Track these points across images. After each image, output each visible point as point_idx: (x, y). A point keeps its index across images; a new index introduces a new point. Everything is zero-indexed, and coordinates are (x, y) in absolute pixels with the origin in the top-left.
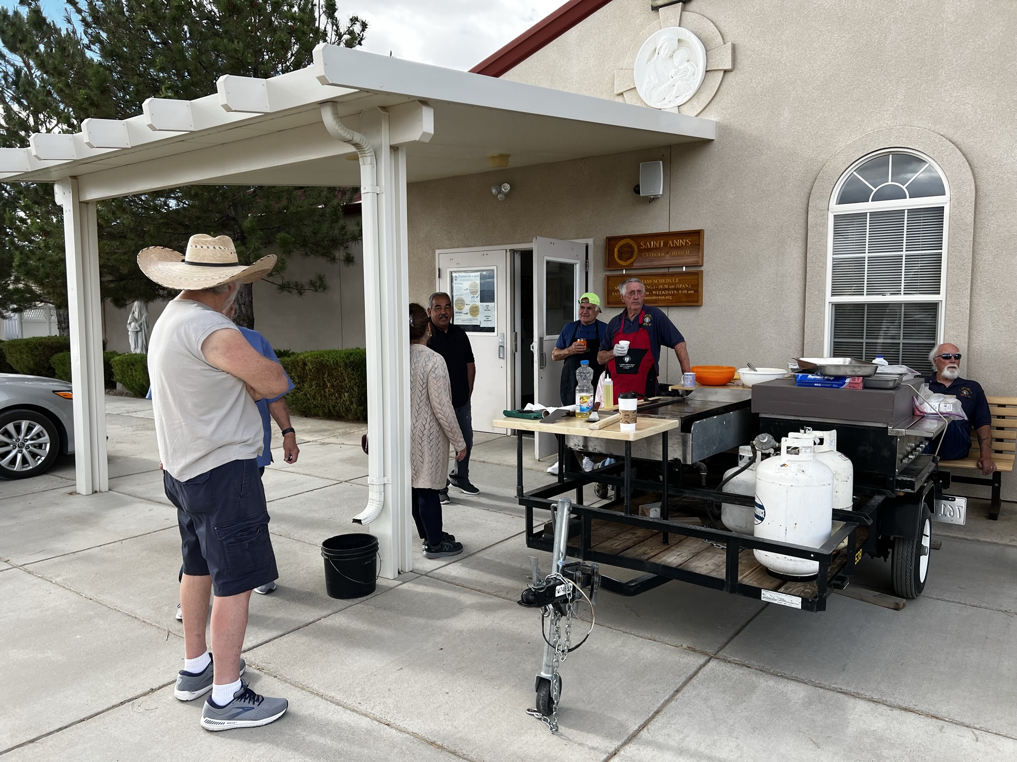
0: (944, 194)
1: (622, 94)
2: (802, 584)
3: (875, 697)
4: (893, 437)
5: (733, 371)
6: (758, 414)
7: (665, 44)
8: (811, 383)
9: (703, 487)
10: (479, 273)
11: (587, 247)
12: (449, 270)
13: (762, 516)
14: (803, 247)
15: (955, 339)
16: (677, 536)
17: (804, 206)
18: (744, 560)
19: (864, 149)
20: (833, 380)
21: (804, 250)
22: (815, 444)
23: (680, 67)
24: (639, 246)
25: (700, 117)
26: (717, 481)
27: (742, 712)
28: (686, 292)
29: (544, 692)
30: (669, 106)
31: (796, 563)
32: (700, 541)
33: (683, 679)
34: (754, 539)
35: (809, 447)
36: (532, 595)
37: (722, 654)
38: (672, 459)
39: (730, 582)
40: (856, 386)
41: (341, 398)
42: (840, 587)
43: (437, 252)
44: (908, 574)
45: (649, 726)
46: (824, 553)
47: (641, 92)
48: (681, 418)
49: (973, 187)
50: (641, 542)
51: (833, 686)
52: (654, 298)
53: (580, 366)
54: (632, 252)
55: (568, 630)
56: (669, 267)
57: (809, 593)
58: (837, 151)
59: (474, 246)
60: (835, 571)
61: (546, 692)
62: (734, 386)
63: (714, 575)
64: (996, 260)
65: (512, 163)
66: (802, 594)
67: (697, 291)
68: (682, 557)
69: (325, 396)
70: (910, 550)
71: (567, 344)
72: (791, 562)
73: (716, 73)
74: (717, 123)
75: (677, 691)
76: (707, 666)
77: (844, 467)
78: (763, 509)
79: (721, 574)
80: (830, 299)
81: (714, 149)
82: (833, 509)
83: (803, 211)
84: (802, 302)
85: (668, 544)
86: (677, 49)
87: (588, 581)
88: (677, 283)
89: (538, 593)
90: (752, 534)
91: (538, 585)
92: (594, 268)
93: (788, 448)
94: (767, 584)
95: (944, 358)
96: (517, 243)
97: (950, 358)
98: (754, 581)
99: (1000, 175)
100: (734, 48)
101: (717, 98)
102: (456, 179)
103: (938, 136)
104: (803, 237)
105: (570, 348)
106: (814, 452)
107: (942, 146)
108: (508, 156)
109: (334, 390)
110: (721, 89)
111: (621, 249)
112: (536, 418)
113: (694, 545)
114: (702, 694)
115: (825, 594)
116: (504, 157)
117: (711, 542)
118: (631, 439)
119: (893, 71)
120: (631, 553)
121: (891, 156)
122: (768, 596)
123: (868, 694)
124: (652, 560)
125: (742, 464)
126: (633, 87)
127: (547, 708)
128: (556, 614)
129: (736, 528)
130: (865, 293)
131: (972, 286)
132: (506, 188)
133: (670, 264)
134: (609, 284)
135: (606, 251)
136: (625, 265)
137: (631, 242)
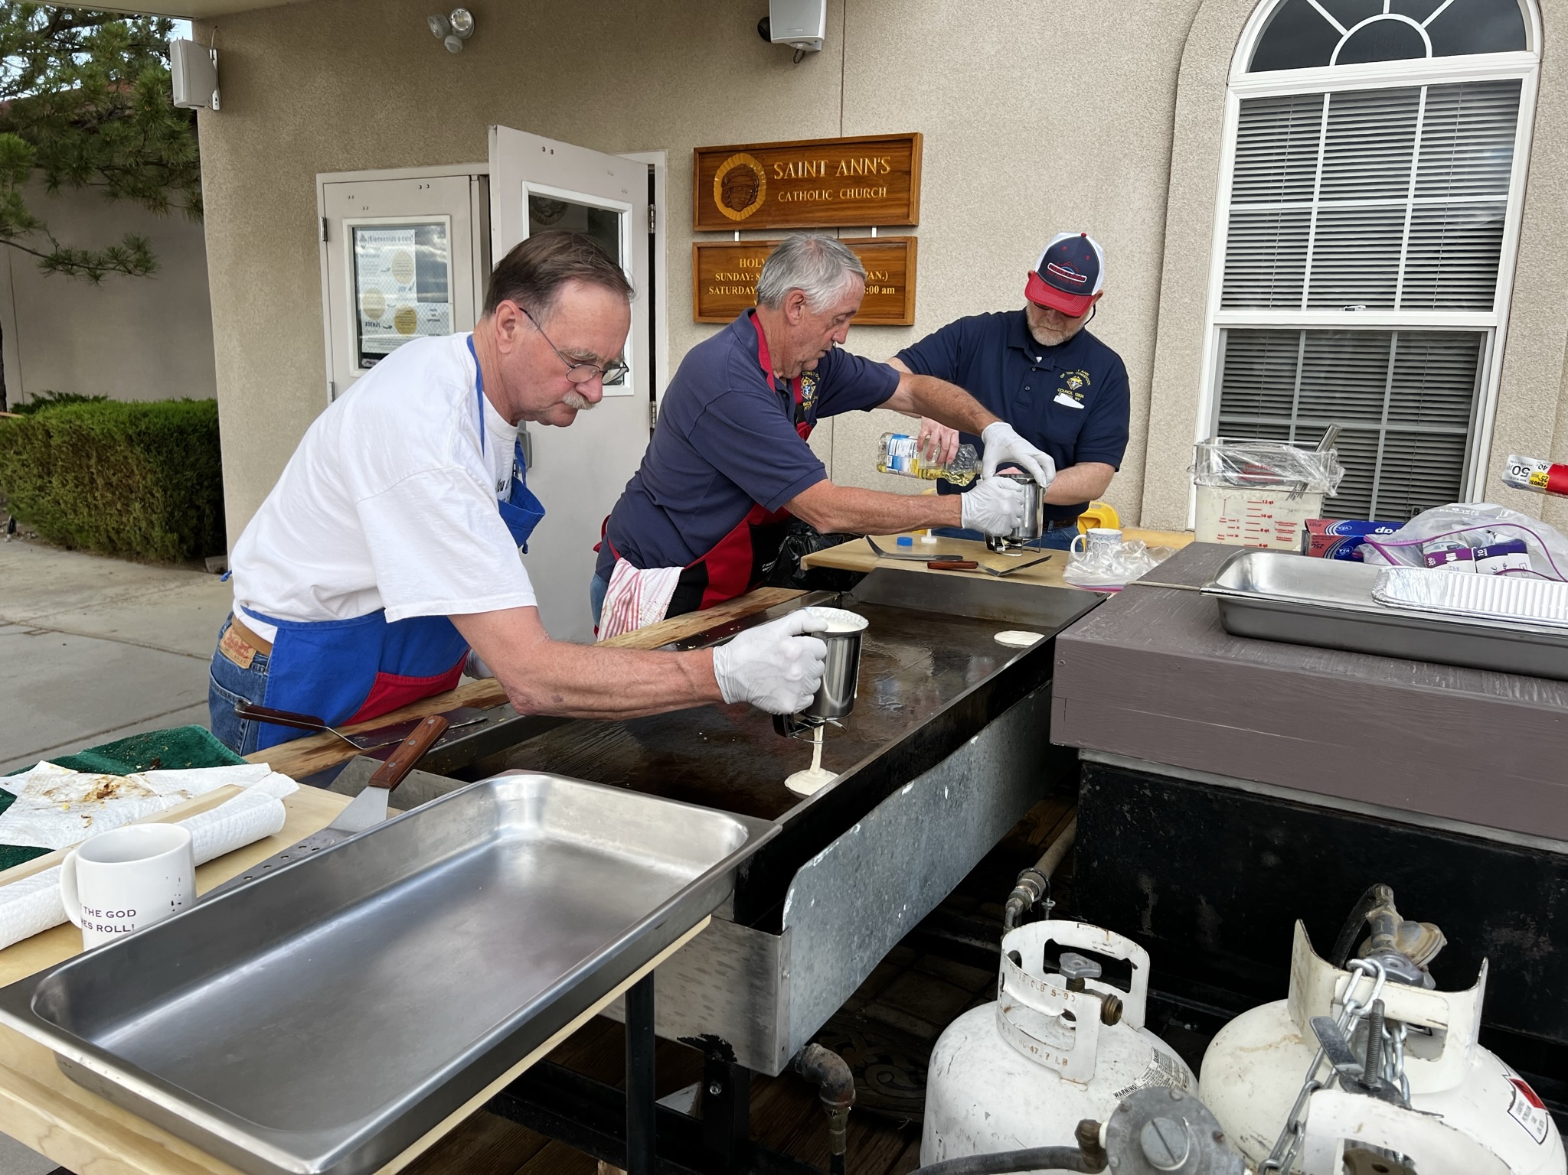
0: (1525, 46)
10: (413, 232)
11: (651, 174)
12: (346, 223)
24: (770, 172)
28: (876, 290)
43: (320, 178)
54: (755, 188)
56: (838, 229)
59: (399, 166)
67: (901, 289)
80: (1217, 316)
84: (1150, 323)
92: (669, 227)
111: (729, 180)
130: (1303, 303)
132: (462, 20)
133: (840, 221)
134: (703, 266)
135: (694, 183)
136: (738, 219)
137: (753, 164)
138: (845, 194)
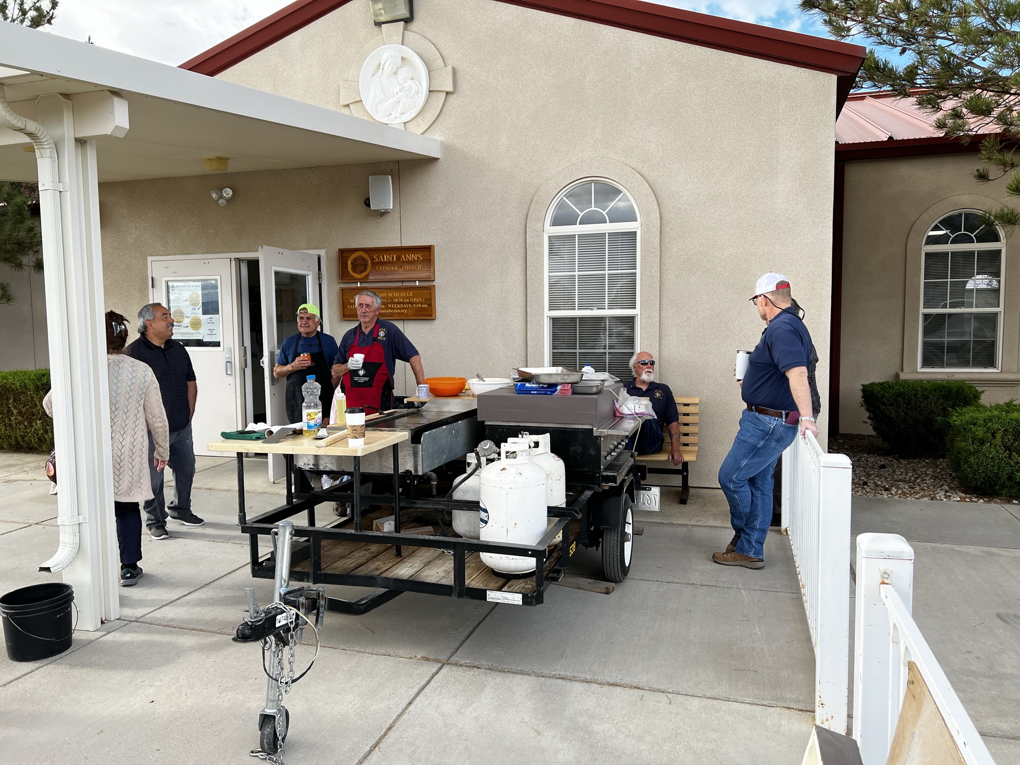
0: (636, 220)
1: (348, 105)
2: (524, 580)
3: (589, 677)
4: (597, 437)
5: (463, 382)
6: (484, 422)
7: (389, 60)
8: (528, 391)
9: (434, 496)
10: (200, 283)
11: (319, 259)
12: (164, 279)
13: (486, 519)
14: (524, 265)
15: (649, 348)
16: (410, 547)
17: (523, 227)
18: (473, 563)
19: (571, 176)
20: (547, 388)
21: (524, 268)
22: (530, 447)
23: (404, 85)
24: (372, 259)
25: (426, 135)
26: (446, 488)
27: (471, 713)
28: (420, 305)
29: (269, 730)
30: (396, 121)
31: (517, 561)
32: (432, 550)
33: (416, 690)
34: (480, 543)
35: (524, 451)
36: (248, 629)
37: (454, 659)
38: (403, 471)
39: (457, 587)
40: (566, 392)
41: (32, 426)
42: (555, 579)
43: (150, 259)
44: (615, 560)
45: (381, 745)
46: (539, 549)
47: (368, 105)
48: (411, 430)
49: (658, 215)
50: (374, 557)
51: (553, 673)
52: (389, 311)
53: (306, 381)
54: (366, 265)
55: (291, 660)
56: (402, 281)
57: (529, 588)
58: (548, 177)
59: (193, 254)
60: (552, 565)
61: (271, 728)
62: (465, 396)
63: (444, 582)
64: (678, 279)
65: (232, 167)
66: (523, 591)
67: (430, 305)
68: (414, 568)
69: (10, 425)
70: (615, 538)
71: (290, 360)
72: (513, 560)
73: (439, 94)
74: (442, 143)
75: (410, 703)
76: (440, 673)
77: (557, 466)
78: (487, 512)
79: (450, 581)
80: (548, 313)
81: (440, 167)
82: (548, 507)
83: (522, 231)
84: (525, 316)
85: (401, 557)
86: (401, 67)
87: (313, 606)
88: (411, 297)
89: (255, 626)
90: (478, 538)
91: (255, 617)
92: (328, 281)
93: (507, 452)
94: (492, 585)
95: (642, 364)
96: (242, 252)
97: (647, 364)
98: (480, 584)
99: (679, 206)
100: (454, 72)
101: (441, 119)
102: (168, 179)
103: (630, 169)
104: (523, 255)
105: (293, 364)
106: (530, 455)
107: (633, 177)
108: (228, 159)
109: (23, 417)
110: (445, 109)
111: (355, 262)
112: (258, 438)
113: (427, 554)
114: (434, 702)
115: (542, 588)
116: (222, 160)
117: (442, 550)
118: (359, 454)
119: (592, 107)
120: (363, 571)
121: (593, 184)
122: (493, 596)
123: (582, 676)
124: (384, 575)
125: (469, 470)
126: (359, 99)
127: (272, 746)
128: (277, 645)
129: (465, 533)
130: (577, 308)
131: (660, 302)
132: (228, 193)
133: (403, 278)
134: (344, 297)
135: (339, 263)
136: (359, 278)
137: (364, 255)
138: (404, 268)
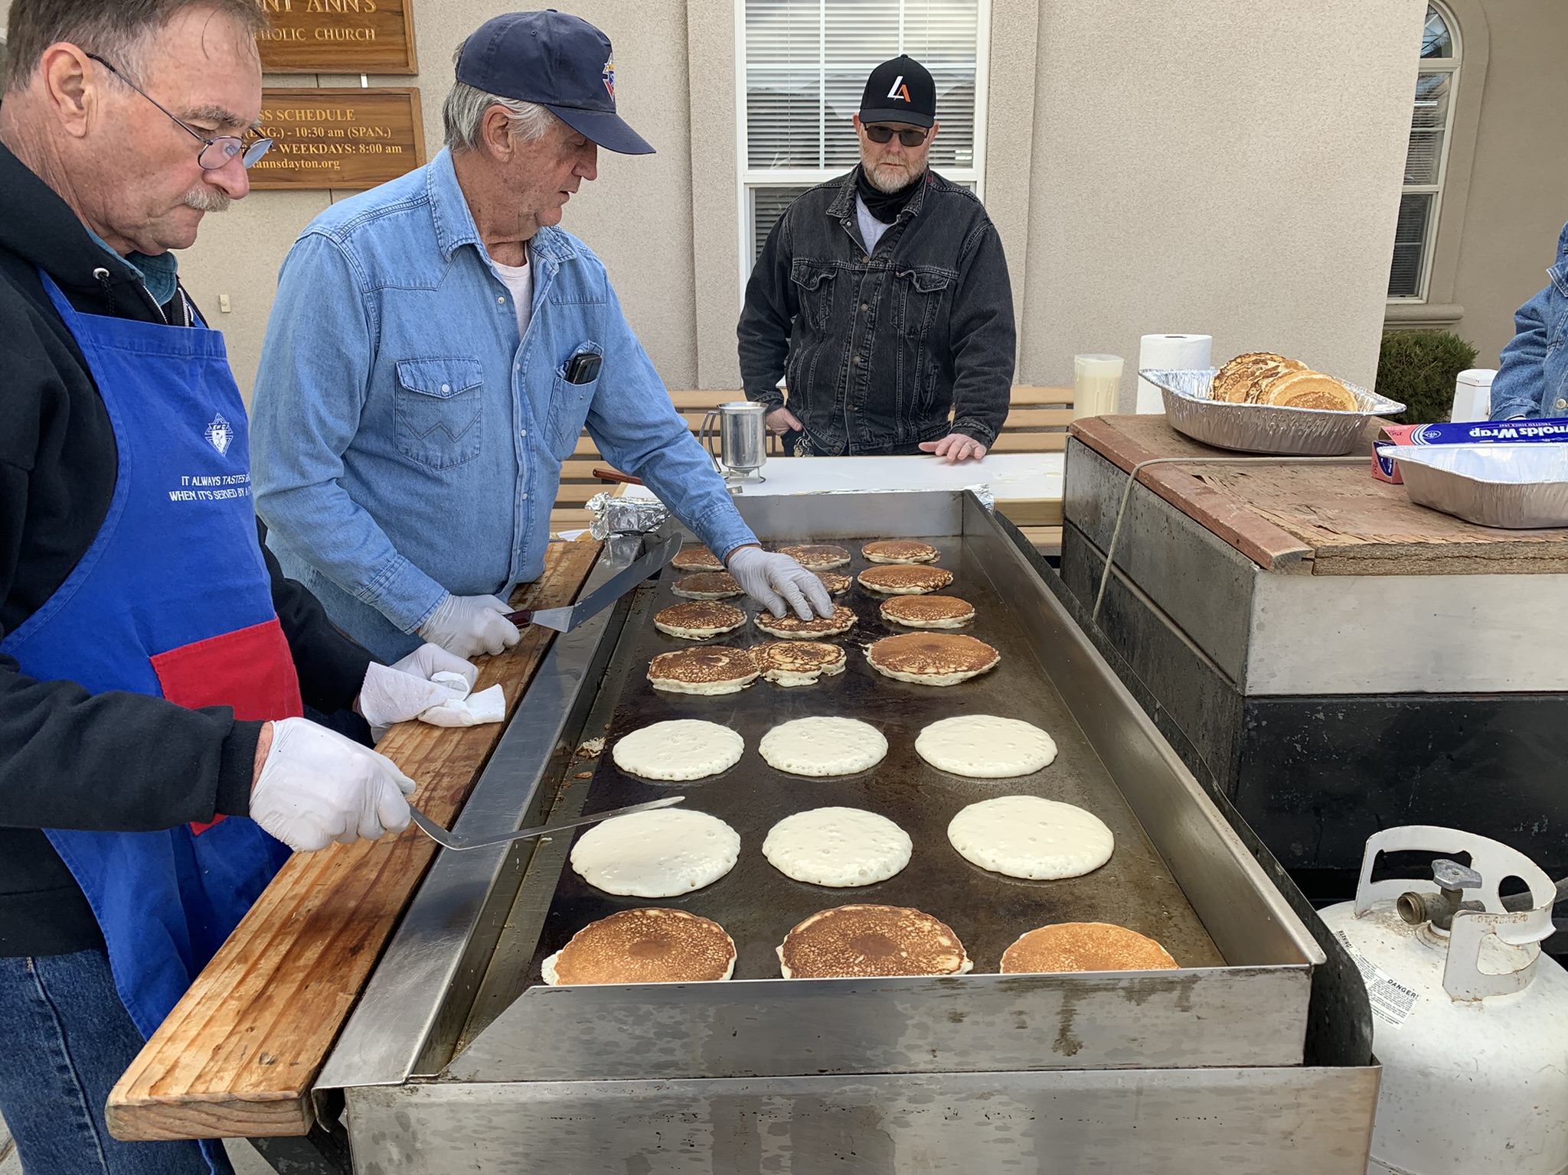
28: (379, 148)
52: (285, 164)
56: (318, 75)
67: (410, 148)
80: (747, 177)
88: (351, 124)
130: (822, 162)
131: (1033, 149)
133: (320, 65)
138: (322, 34)
